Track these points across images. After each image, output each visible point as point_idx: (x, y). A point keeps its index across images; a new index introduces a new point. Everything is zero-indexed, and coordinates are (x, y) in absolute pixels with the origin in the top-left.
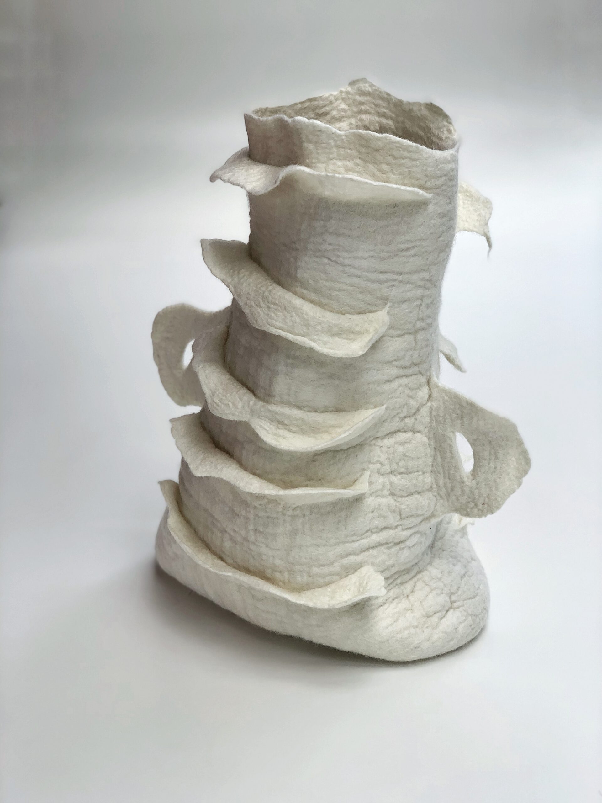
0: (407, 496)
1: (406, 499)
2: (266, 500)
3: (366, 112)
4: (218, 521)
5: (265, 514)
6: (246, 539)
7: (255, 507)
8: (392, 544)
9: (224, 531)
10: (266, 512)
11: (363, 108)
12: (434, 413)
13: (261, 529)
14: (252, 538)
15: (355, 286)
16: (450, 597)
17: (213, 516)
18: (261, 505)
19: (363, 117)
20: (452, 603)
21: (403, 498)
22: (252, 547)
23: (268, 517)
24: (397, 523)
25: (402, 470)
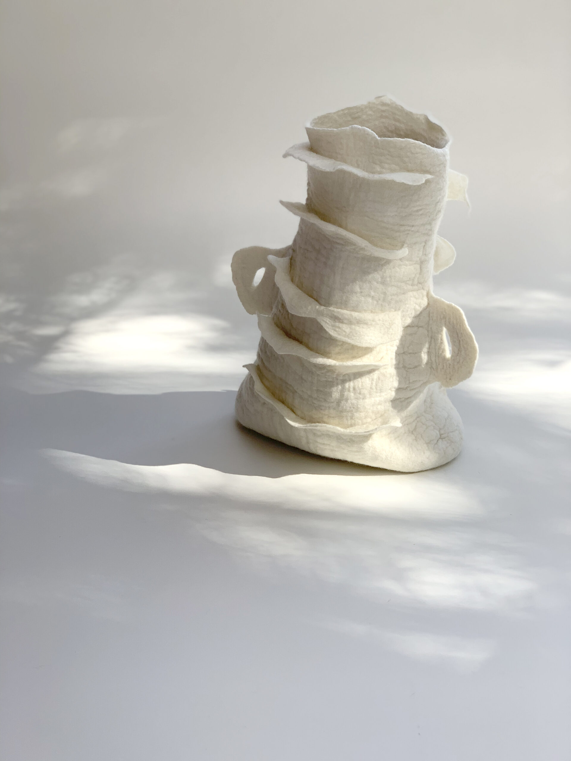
0: (413, 368)
1: (413, 370)
2: (326, 370)
3: (386, 117)
4: (291, 385)
5: (325, 379)
6: (310, 396)
7: (318, 375)
8: (403, 399)
9: (294, 392)
10: (326, 378)
11: (384, 114)
12: (431, 315)
13: (322, 389)
14: (315, 395)
15: (384, 234)
16: (439, 431)
17: (286, 383)
18: (322, 373)
19: (384, 120)
20: (441, 435)
21: (411, 369)
22: (315, 402)
23: (326, 381)
24: (407, 386)
25: (411, 351)
